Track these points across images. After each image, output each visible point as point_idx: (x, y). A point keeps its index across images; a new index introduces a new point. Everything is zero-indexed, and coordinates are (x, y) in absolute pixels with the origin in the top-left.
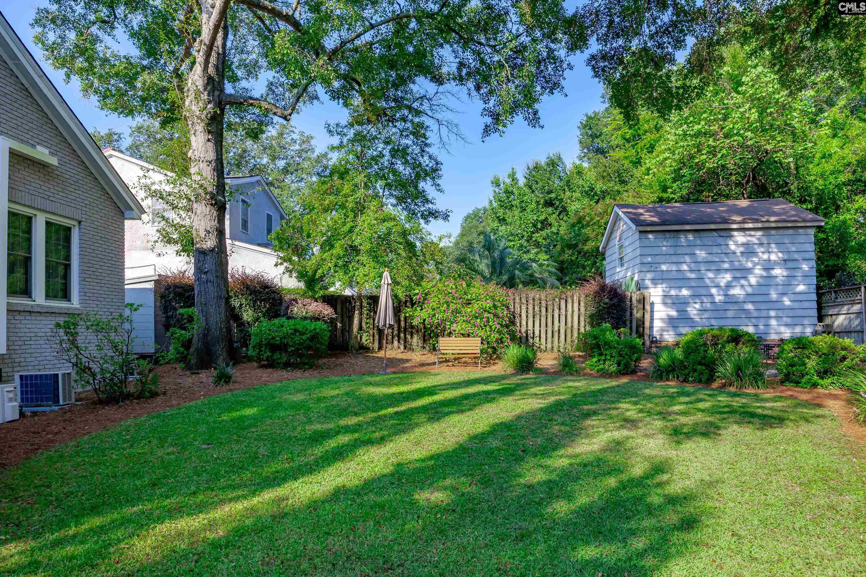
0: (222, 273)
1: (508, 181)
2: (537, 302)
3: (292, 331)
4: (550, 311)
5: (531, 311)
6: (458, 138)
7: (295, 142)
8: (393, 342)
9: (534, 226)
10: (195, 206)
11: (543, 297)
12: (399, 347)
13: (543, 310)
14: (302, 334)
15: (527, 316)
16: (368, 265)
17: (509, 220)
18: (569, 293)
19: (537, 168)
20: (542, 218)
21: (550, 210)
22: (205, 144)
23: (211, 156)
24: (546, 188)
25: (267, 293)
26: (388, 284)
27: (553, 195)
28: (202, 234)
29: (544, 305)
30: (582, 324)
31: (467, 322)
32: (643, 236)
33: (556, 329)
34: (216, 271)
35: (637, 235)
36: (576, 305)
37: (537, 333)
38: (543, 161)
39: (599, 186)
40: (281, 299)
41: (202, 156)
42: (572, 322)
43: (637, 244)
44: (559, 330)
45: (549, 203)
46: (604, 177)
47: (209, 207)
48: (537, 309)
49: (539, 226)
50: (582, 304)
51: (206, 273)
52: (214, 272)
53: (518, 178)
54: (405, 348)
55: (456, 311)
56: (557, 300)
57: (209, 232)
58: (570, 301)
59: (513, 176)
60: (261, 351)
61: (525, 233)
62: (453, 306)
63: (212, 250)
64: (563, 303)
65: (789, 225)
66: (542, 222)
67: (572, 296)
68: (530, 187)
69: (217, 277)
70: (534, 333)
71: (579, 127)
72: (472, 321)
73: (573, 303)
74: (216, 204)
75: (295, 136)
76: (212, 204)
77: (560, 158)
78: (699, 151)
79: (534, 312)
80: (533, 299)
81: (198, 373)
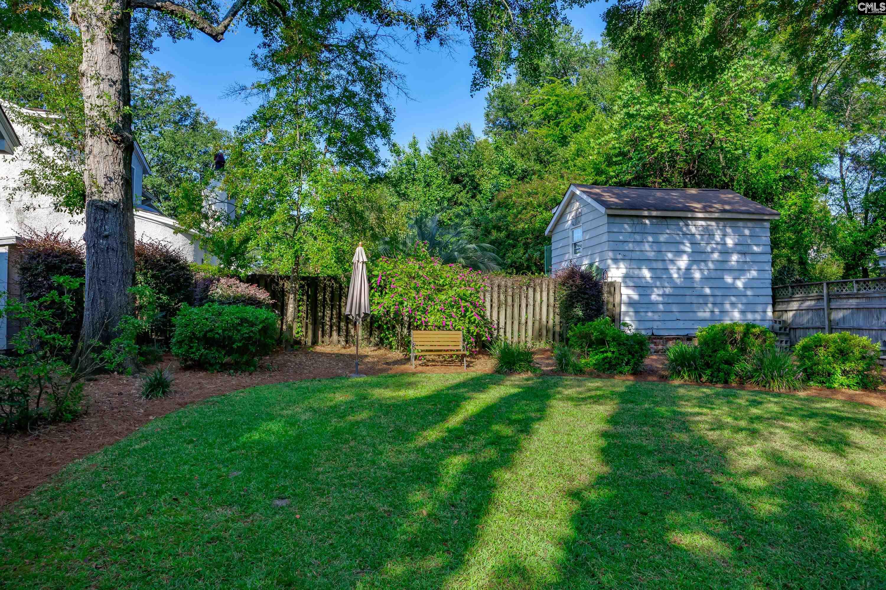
0: (129, 239)
1: (409, 151)
2: (503, 289)
3: (238, 321)
4: (517, 300)
5: (495, 300)
6: (400, 92)
7: (146, 79)
8: (331, 335)
9: (439, 204)
10: (90, 141)
11: (509, 284)
12: (339, 341)
13: (510, 299)
14: (252, 325)
15: (491, 305)
16: (320, 238)
17: (413, 196)
18: (538, 281)
19: (443, 139)
20: (450, 195)
21: (457, 187)
22: (108, 57)
23: (116, 74)
24: (456, 162)
25: (174, 269)
26: (363, 262)
27: (463, 171)
28: (101, 182)
29: (510, 293)
30: (551, 316)
31: (442, 311)
32: (612, 220)
33: (523, 321)
34: (121, 235)
35: (605, 219)
36: (545, 294)
37: (502, 324)
38: (450, 131)
39: (520, 164)
40: (188, 278)
41: (102, 72)
42: (541, 314)
43: (605, 229)
44: (526, 322)
45: (456, 180)
46: (523, 156)
47: (111, 146)
48: (502, 297)
49: (446, 204)
50: (551, 293)
51: (107, 237)
52: (117, 236)
53: (421, 148)
54: (347, 342)
55: (428, 298)
56: (525, 288)
57: (111, 180)
58: (538, 289)
59: (414, 145)
60: (191, 348)
61: (430, 211)
62: (423, 292)
63: (115, 206)
64: (531, 291)
65: (742, 216)
66: (449, 200)
67: (542, 284)
68: (436, 160)
69: (122, 243)
70: (498, 324)
71: (486, 99)
72: (447, 311)
73: (541, 292)
74: (122, 141)
75: (147, 72)
76: (116, 142)
77: (469, 130)
78: (651, 134)
79: (499, 301)
80: (499, 286)
81: (96, 380)
